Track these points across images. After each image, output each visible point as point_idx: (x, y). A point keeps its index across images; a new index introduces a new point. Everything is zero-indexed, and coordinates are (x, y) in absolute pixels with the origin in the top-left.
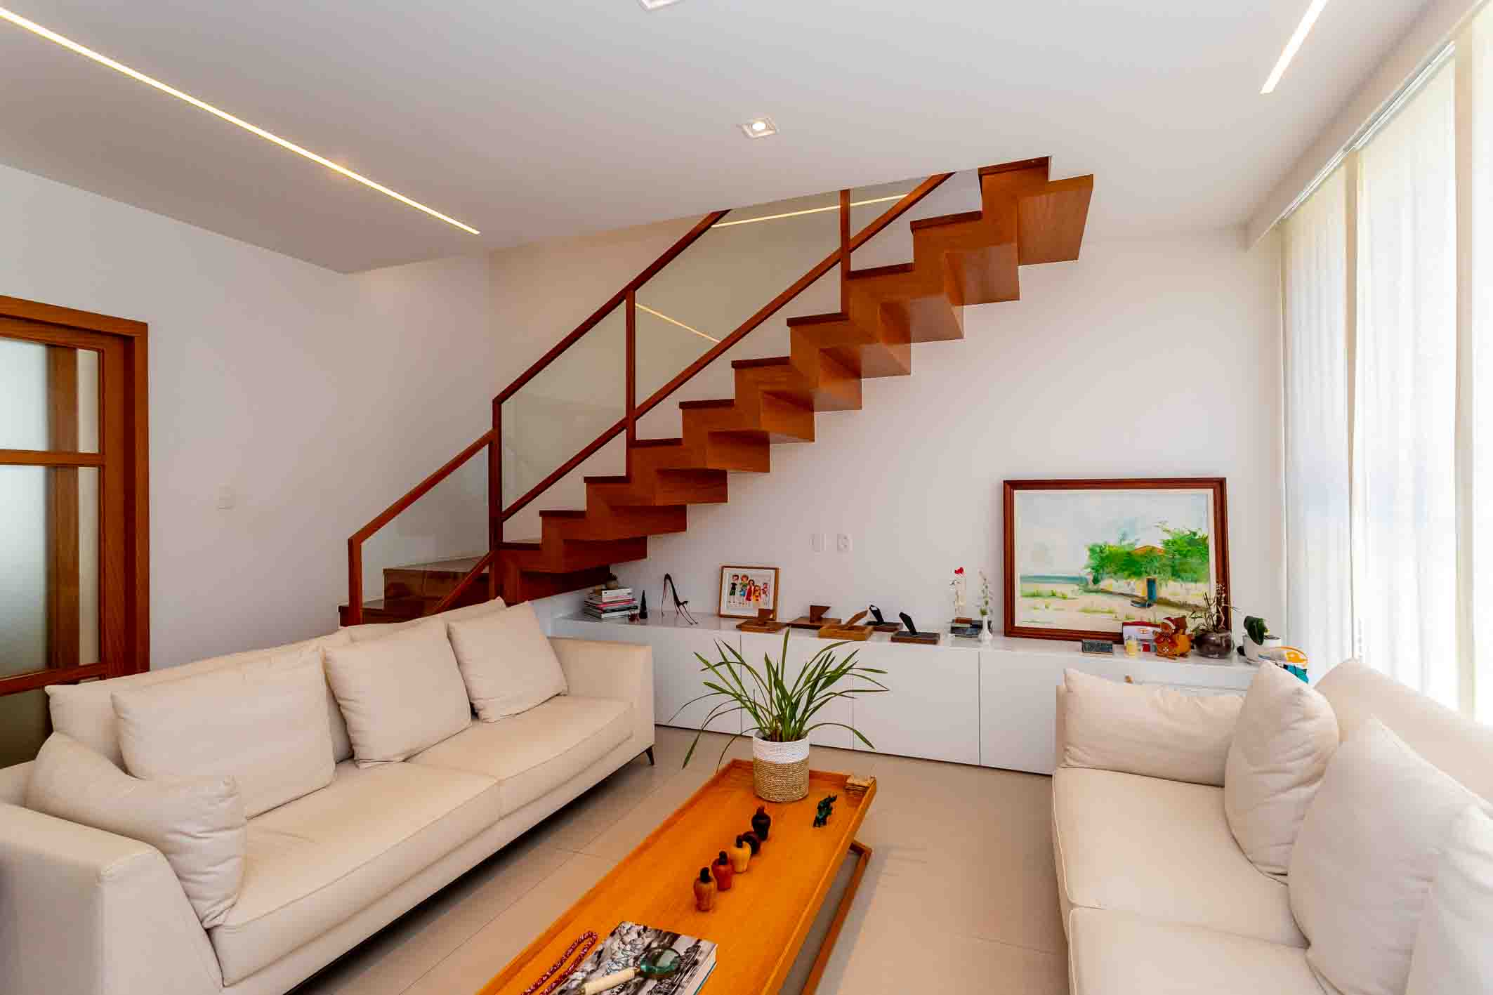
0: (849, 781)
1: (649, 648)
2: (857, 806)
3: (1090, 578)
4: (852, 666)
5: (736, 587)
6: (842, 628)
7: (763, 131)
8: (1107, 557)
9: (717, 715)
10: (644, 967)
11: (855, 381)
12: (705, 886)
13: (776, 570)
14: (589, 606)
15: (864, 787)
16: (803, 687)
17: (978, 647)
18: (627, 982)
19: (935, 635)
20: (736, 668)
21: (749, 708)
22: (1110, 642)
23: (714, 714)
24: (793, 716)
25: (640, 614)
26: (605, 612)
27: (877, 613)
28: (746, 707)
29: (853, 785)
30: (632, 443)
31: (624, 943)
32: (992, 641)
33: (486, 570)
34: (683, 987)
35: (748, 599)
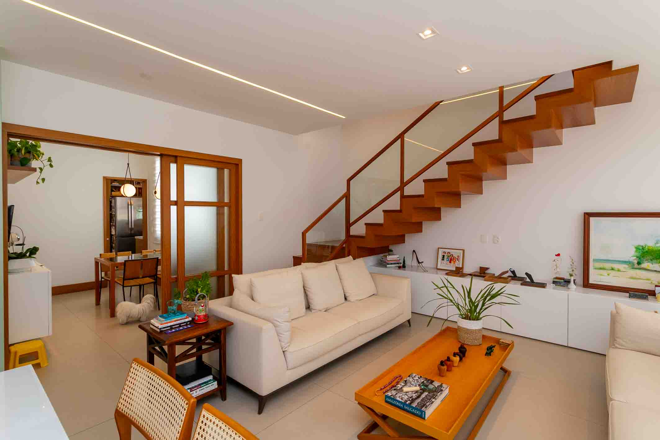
0: (501, 341)
1: (409, 279)
2: (505, 351)
3: (636, 262)
4: (503, 292)
5: (445, 257)
6: (496, 277)
7: (466, 70)
8: (647, 252)
9: (441, 308)
10: (422, 387)
11: (504, 167)
12: (442, 367)
13: (463, 251)
14: (381, 261)
15: (509, 344)
16: (480, 299)
17: (568, 291)
18: (417, 391)
19: (544, 284)
20: (450, 289)
21: (456, 306)
22: (648, 294)
23: (440, 307)
24: (475, 310)
25: (403, 266)
26: (388, 264)
27: (513, 272)
28: (455, 305)
29: (503, 342)
30: (403, 197)
31: (414, 380)
32: (576, 289)
33: (344, 246)
34: (438, 396)
35: (450, 262)
